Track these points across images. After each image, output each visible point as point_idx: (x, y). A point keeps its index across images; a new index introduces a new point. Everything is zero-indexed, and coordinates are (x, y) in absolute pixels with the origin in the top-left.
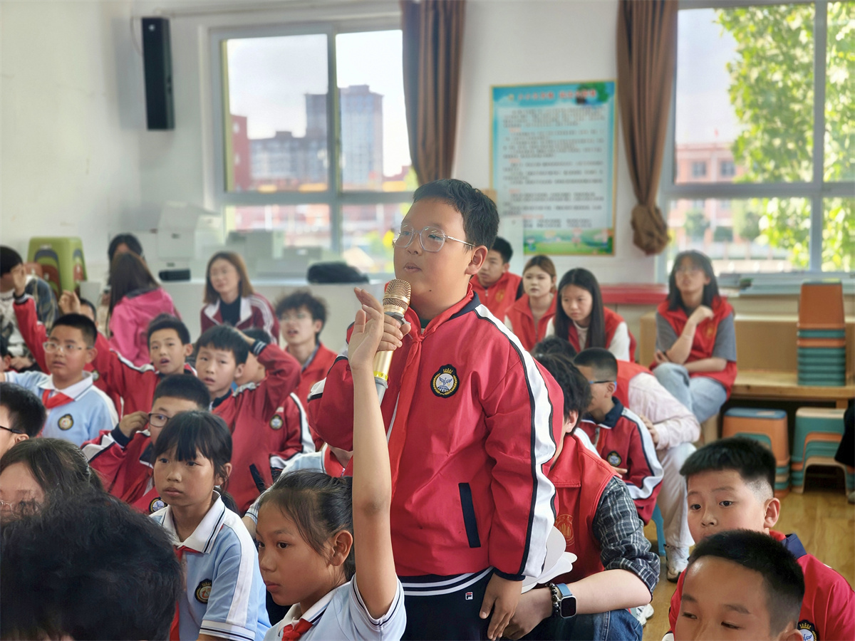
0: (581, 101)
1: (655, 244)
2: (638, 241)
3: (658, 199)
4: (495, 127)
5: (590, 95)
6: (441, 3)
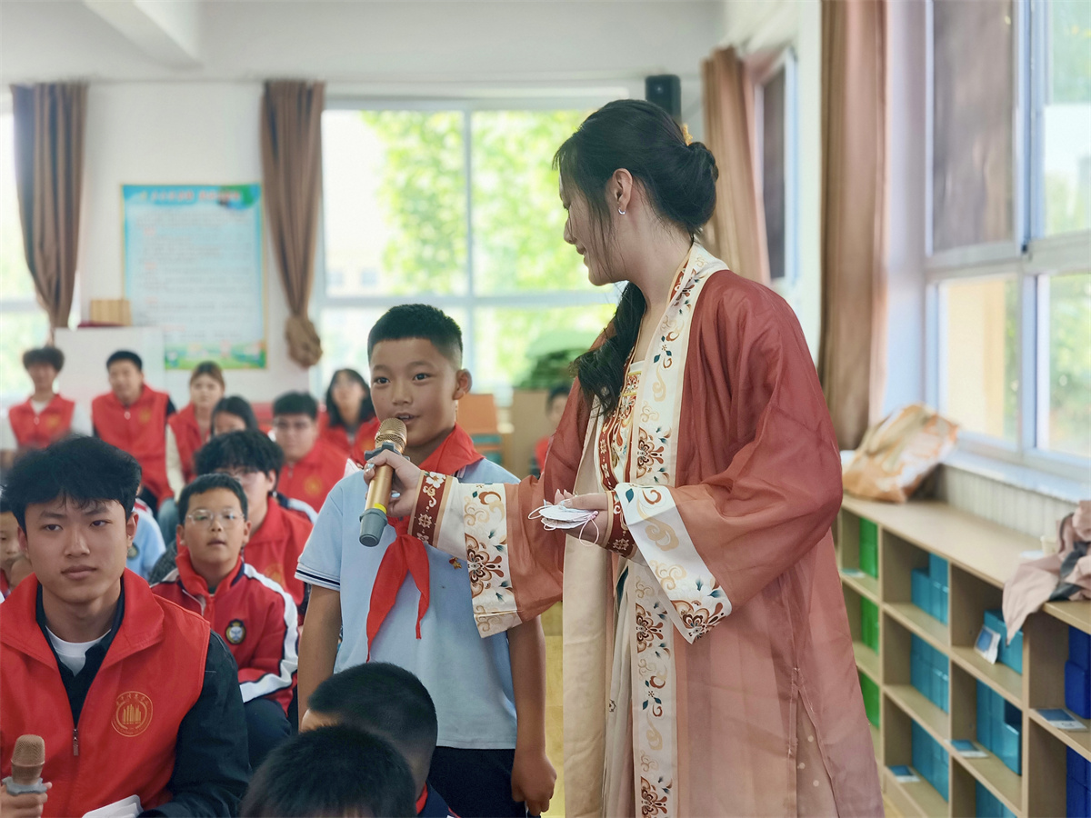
0: (224, 203)
1: (311, 356)
2: (293, 355)
3: (313, 310)
4: (125, 229)
5: (234, 197)
6: (58, 92)
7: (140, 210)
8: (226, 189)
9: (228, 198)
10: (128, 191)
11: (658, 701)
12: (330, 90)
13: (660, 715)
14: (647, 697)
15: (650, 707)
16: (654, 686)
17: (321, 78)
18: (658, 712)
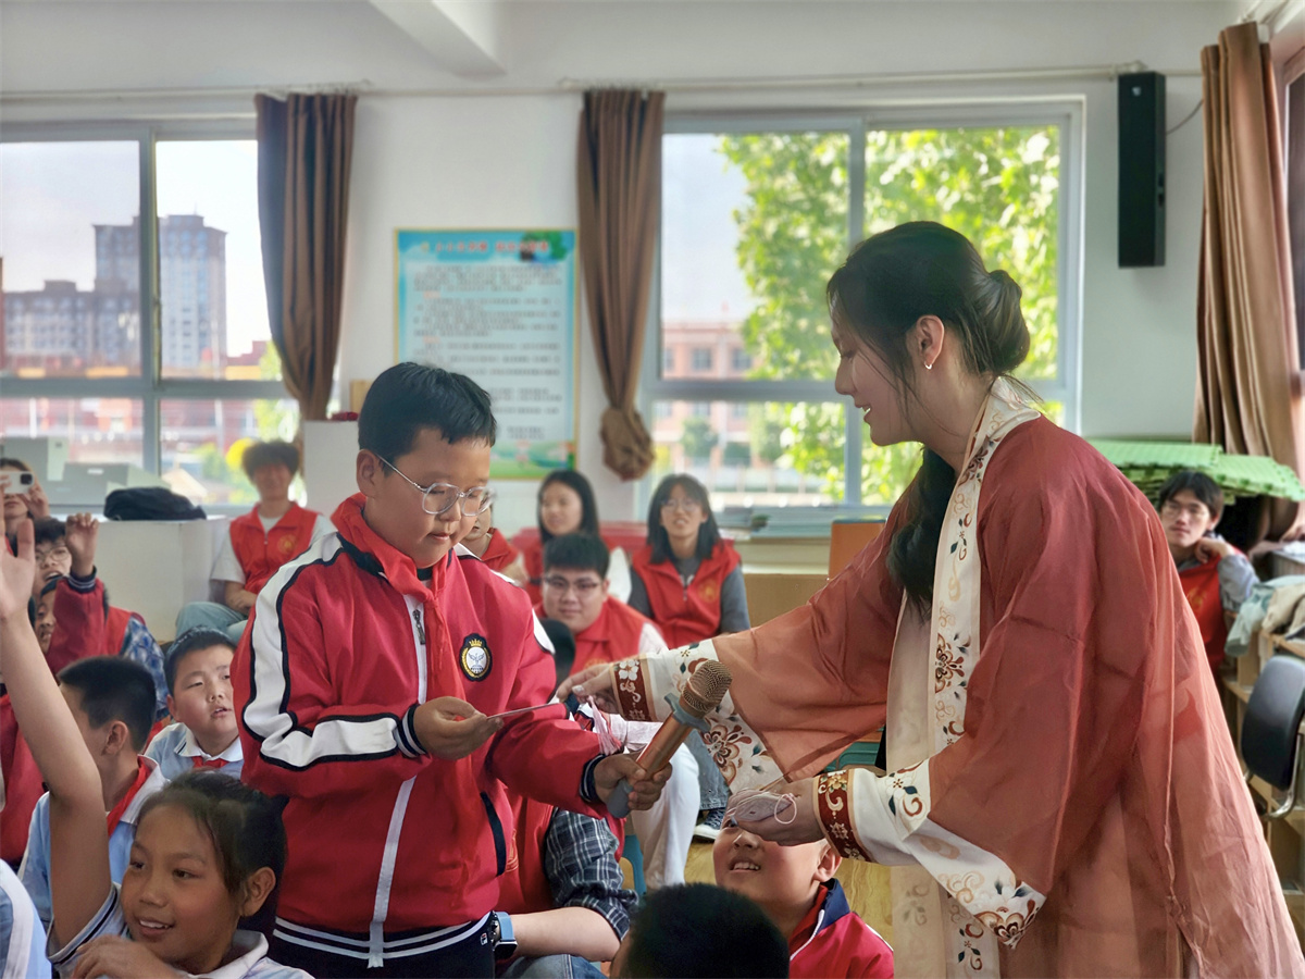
0: (527, 256)
1: (635, 465)
2: (609, 460)
3: (639, 401)
4: (401, 288)
5: (540, 249)
6: (317, 104)
7: (420, 264)
8: (531, 236)
9: (531, 248)
10: (406, 239)
11: (976, 952)
12: (671, 102)
13: (980, 968)
14: (963, 949)
15: (967, 959)
16: (970, 935)
17: (660, 87)
18: (977, 965)
